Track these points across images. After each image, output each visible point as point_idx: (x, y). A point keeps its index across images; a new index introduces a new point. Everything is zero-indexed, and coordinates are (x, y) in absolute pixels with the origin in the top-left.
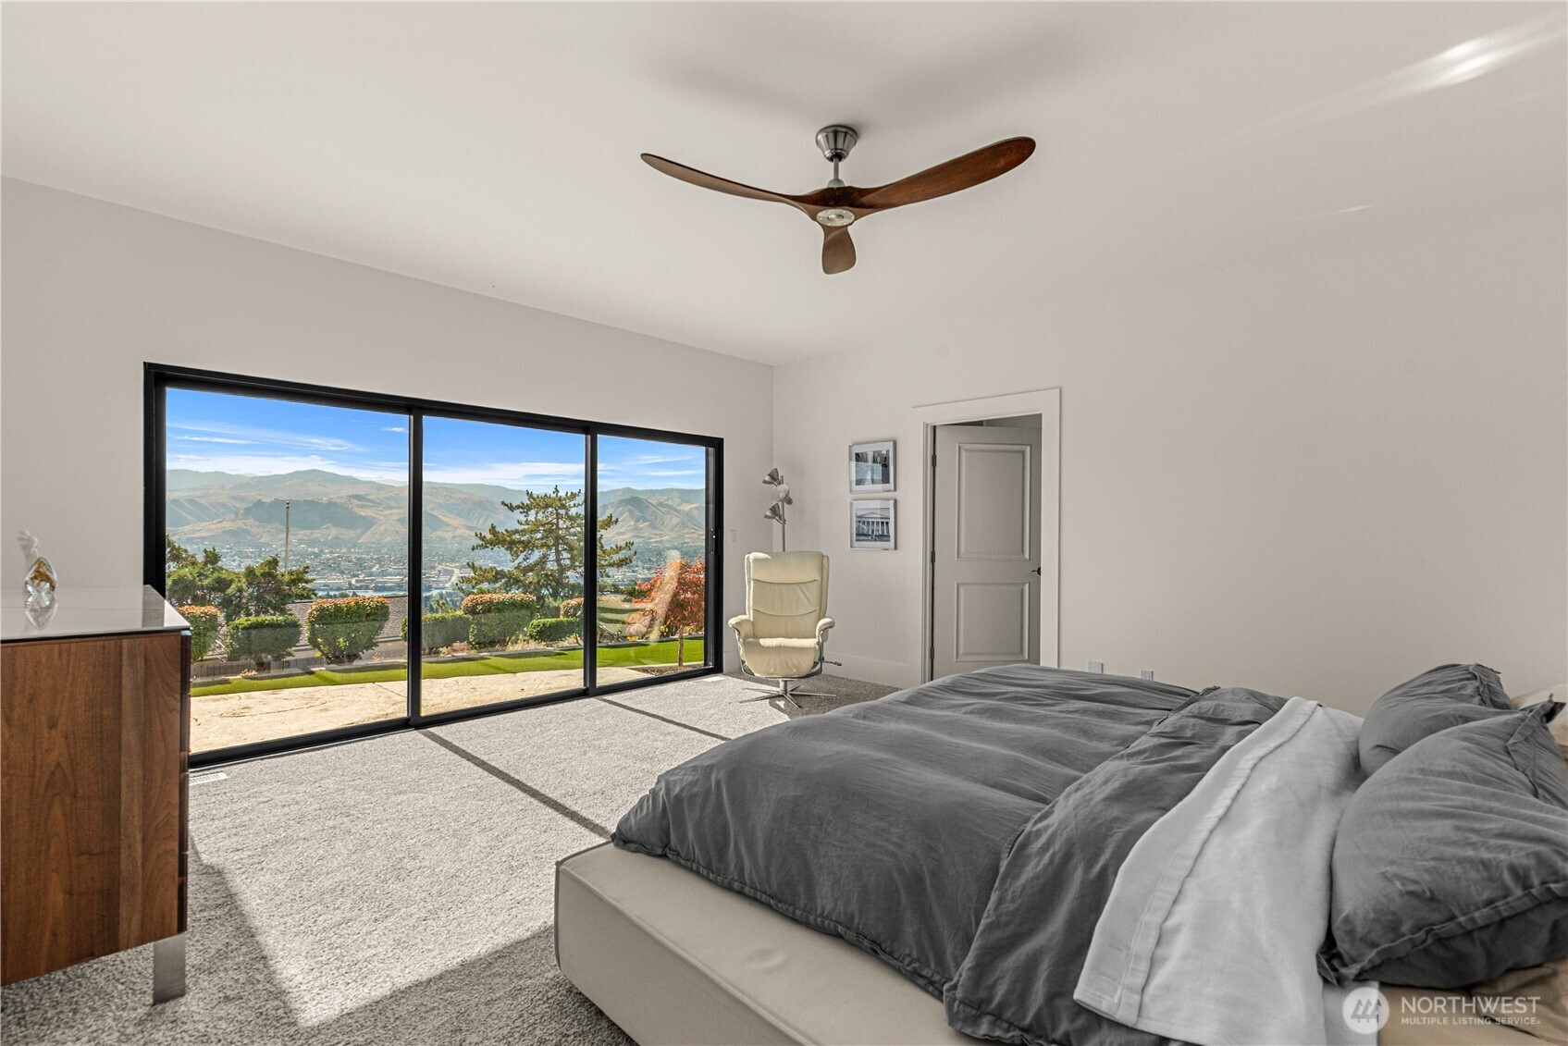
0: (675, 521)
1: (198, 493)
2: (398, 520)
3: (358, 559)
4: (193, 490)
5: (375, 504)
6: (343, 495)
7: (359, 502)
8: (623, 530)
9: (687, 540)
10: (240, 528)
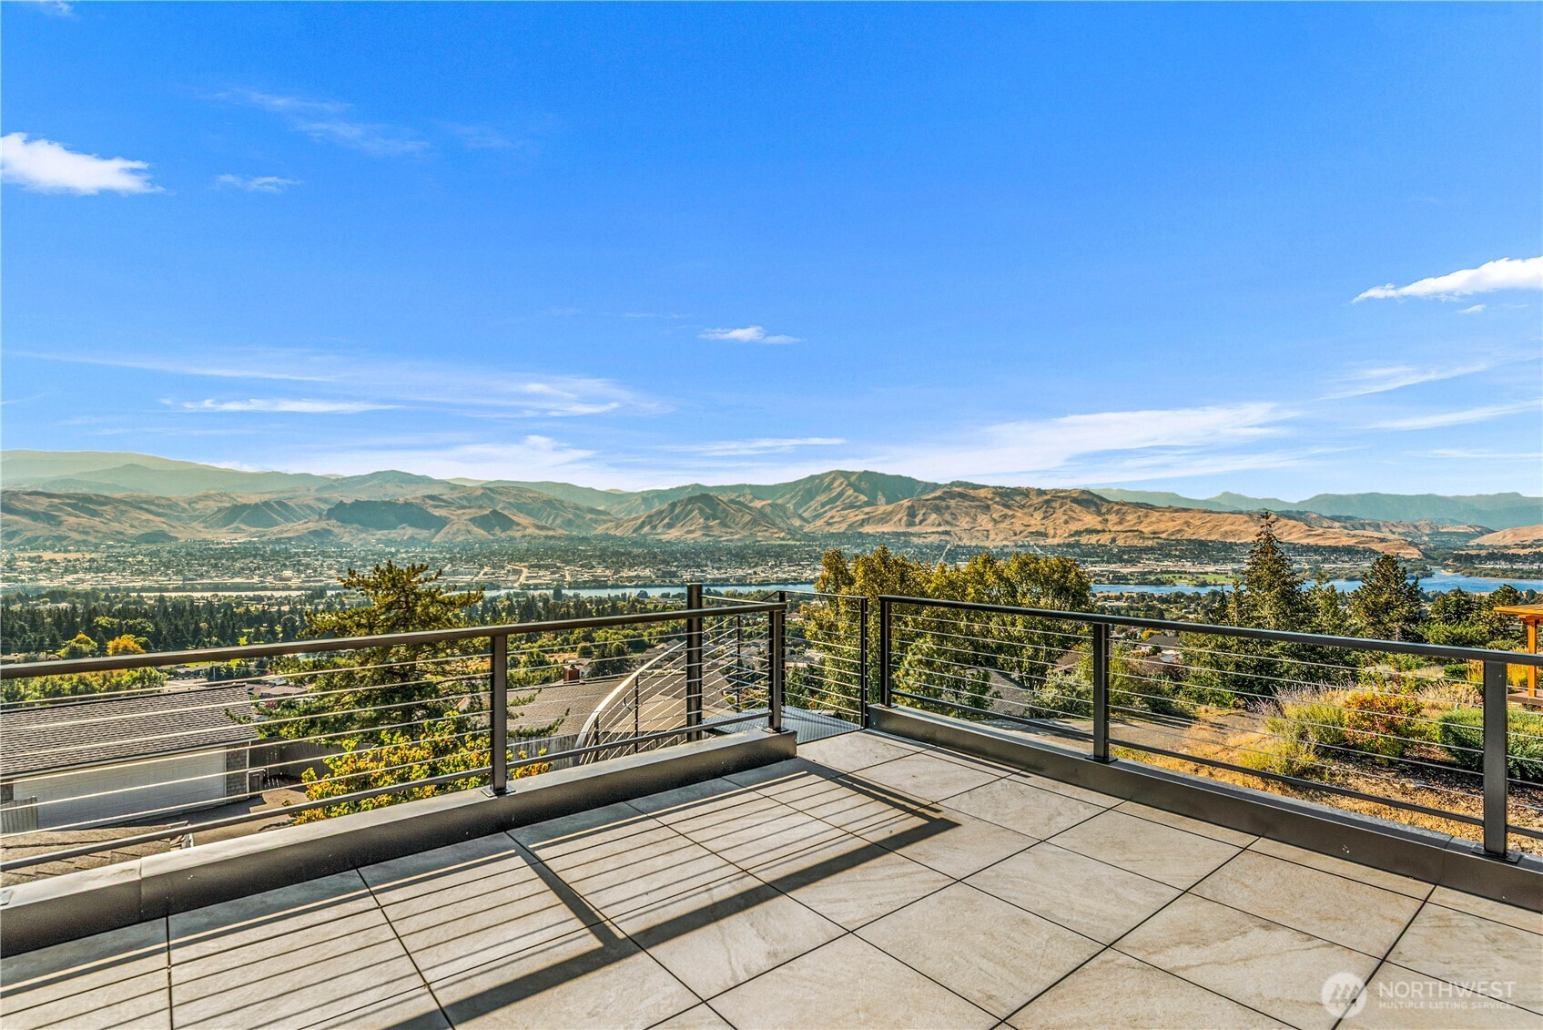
0: (747, 518)
1: (286, 495)
2: (470, 520)
3: (432, 559)
4: (282, 492)
5: (448, 504)
6: (418, 495)
7: (432, 503)
8: (693, 528)
9: (759, 539)
10: (324, 530)
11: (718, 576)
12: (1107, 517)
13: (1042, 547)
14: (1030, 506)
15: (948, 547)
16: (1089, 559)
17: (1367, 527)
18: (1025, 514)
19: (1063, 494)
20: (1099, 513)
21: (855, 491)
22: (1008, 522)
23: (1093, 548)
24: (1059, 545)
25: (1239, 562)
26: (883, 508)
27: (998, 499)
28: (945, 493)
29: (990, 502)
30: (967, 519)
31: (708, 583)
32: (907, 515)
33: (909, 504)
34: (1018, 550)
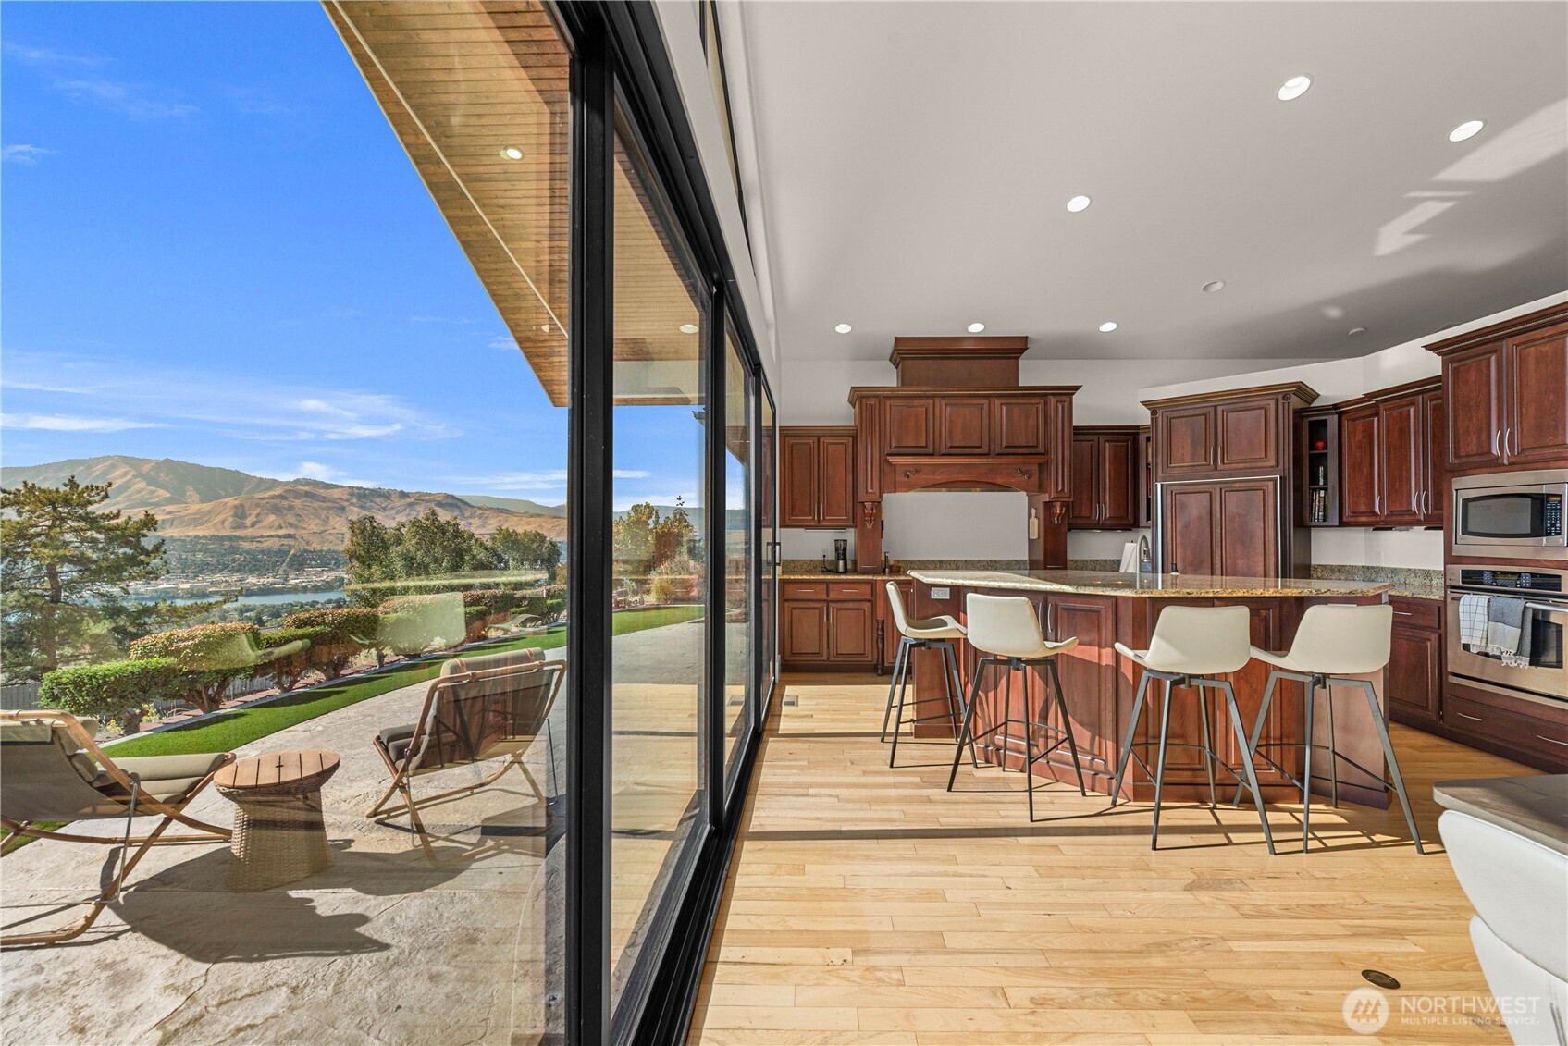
19: (427, 498)
21: (149, 484)
26: (194, 507)
28: (286, 491)
32: (233, 516)
33: (237, 502)
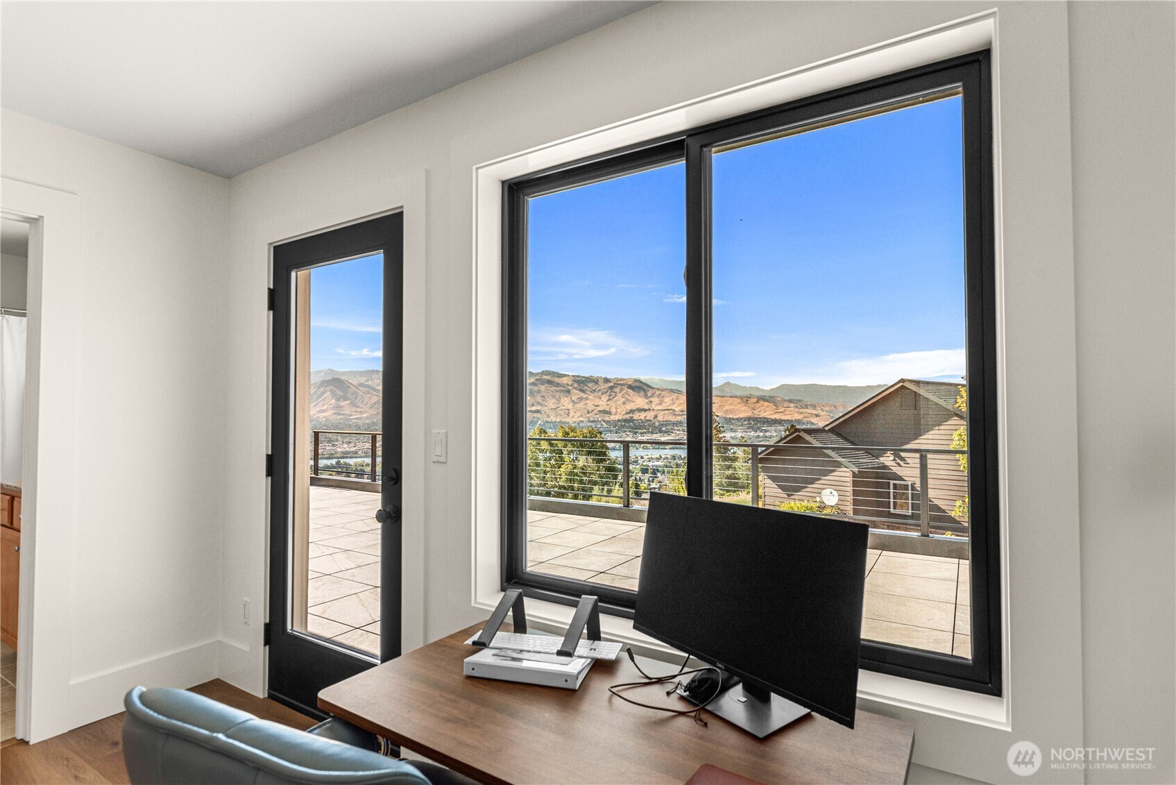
11: (348, 449)
12: (652, 399)
13: (607, 422)
14: (599, 390)
15: (539, 423)
16: (639, 431)
17: (809, 407)
18: (595, 397)
20: (646, 396)
22: (583, 403)
23: (642, 422)
24: (619, 421)
25: (735, 431)
27: (576, 385)
29: (570, 388)
30: (554, 401)
31: (338, 456)
34: (591, 424)
